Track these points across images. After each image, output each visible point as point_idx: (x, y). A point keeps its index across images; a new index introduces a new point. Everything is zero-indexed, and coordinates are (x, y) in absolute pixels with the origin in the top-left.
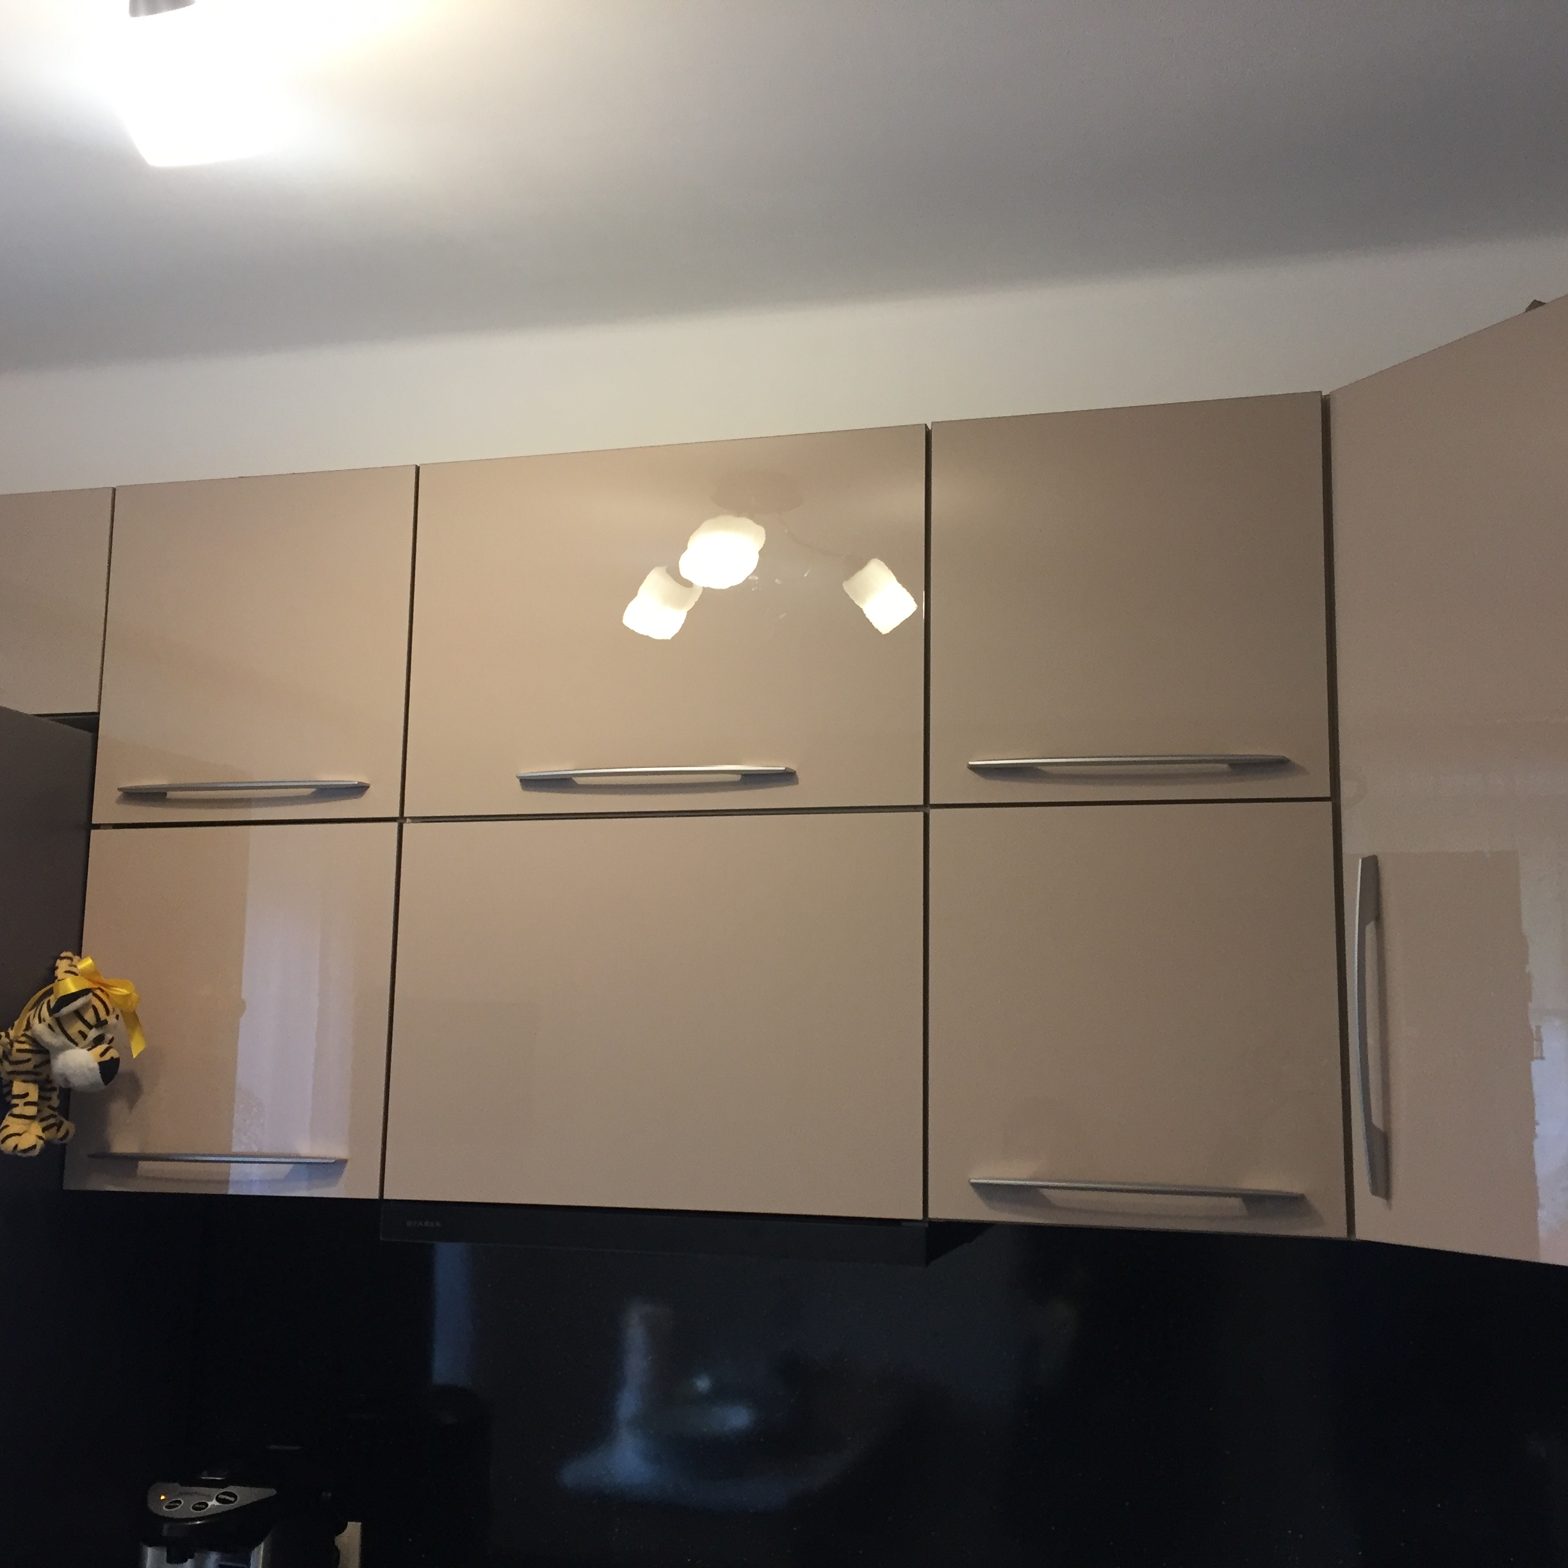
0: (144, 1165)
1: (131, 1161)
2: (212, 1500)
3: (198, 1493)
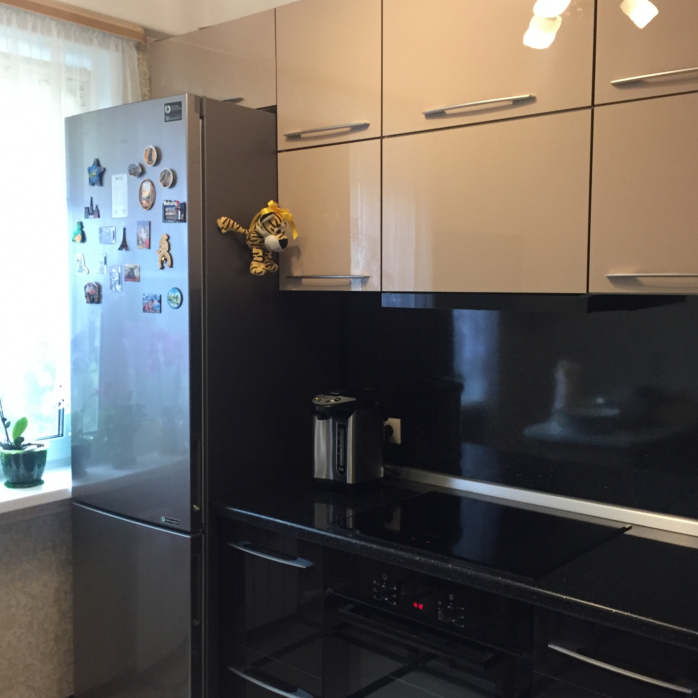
2: (332, 400)
3: (328, 397)
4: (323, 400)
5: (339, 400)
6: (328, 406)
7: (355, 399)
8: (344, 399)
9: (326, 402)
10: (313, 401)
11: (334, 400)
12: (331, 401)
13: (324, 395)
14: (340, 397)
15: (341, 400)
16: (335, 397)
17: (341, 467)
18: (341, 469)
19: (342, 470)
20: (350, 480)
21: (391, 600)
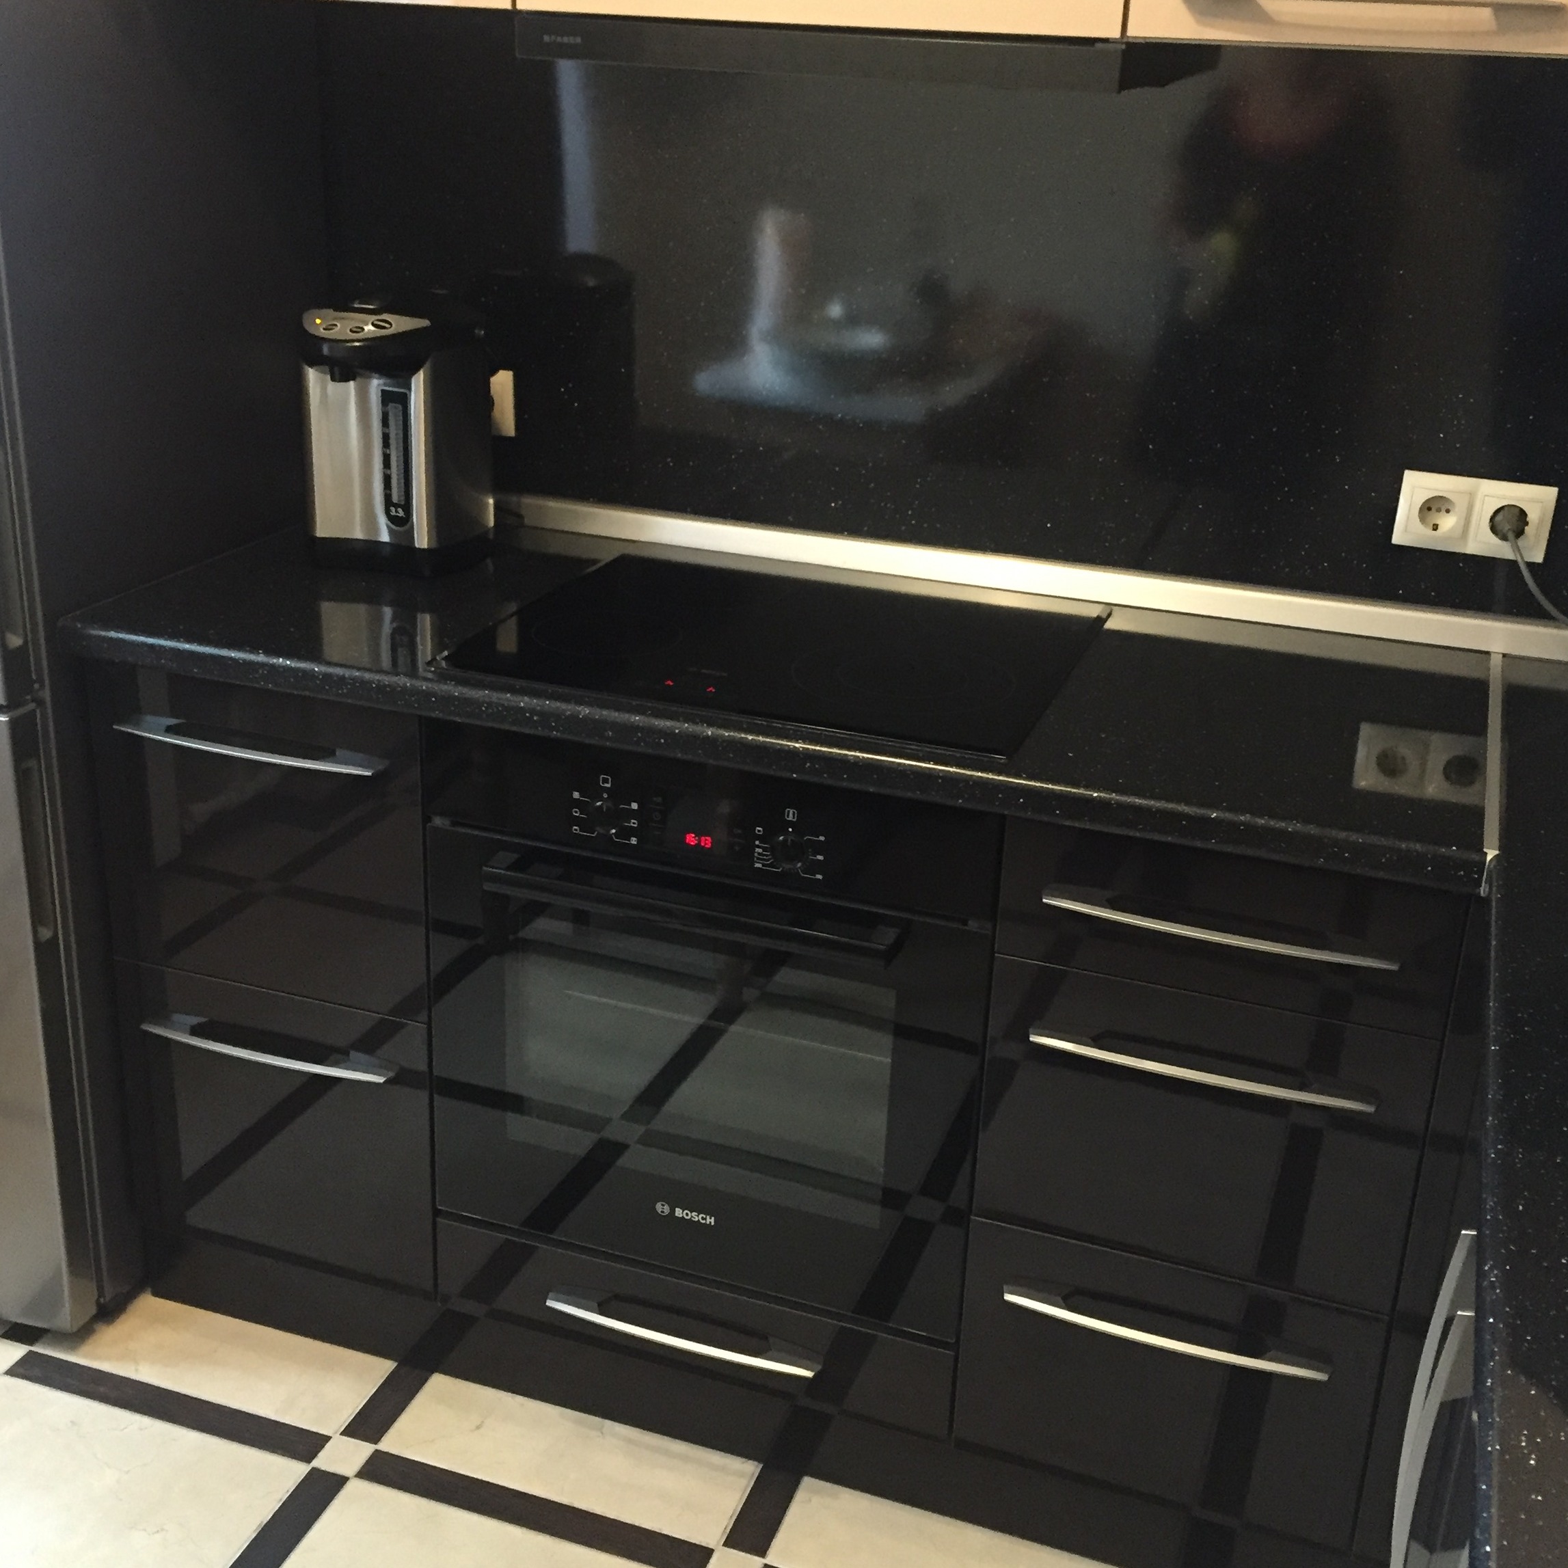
2: (367, 324)
3: (354, 319)
4: (338, 324)
5: (387, 325)
6: (357, 344)
7: (425, 323)
8: (399, 324)
9: (351, 331)
10: (312, 330)
11: (373, 324)
12: (366, 328)
13: (335, 310)
14: (385, 316)
15: (391, 324)
16: (374, 318)
17: (396, 506)
18: (396, 512)
19: (401, 513)
20: (422, 540)
21: (626, 833)
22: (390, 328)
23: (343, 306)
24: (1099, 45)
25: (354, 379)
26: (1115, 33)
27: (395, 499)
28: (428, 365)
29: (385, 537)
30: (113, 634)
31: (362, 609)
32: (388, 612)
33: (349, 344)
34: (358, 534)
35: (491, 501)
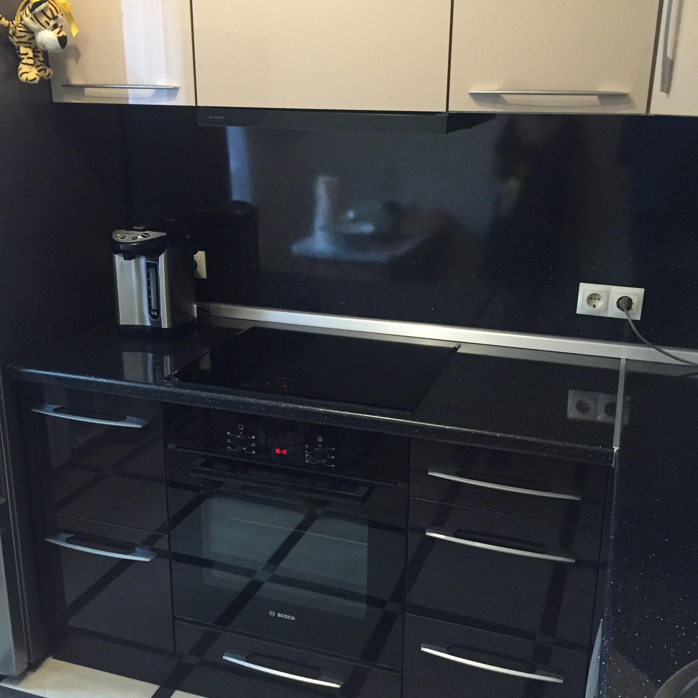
0: (87, 90)
1: (81, 88)
2: (139, 236)
3: (134, 234)
4: (127, 237)
6: (135, 244)
8: (153, 235)
9: (132, 239)
10: (116, 239)
11: (142, 236)
13: (126, 230)
15: (149, 235)
16: (142, 233)
17: (153, 311)
18: (154, 313)
19: (156, 314)
20: (165, 325)
21: (251, 449)
22: (149, 237)
23: (129, 228)
24: (437, 114)
25: (134, 258)
26: (444, 110)
27: (153, 308)
28: (166, 251)
29: (148, 324)
30: (30, 371)
31: (140, 354)
32: (150, 356)
33: (131, 244)
34: (137, 323)
35: (195, 306)
